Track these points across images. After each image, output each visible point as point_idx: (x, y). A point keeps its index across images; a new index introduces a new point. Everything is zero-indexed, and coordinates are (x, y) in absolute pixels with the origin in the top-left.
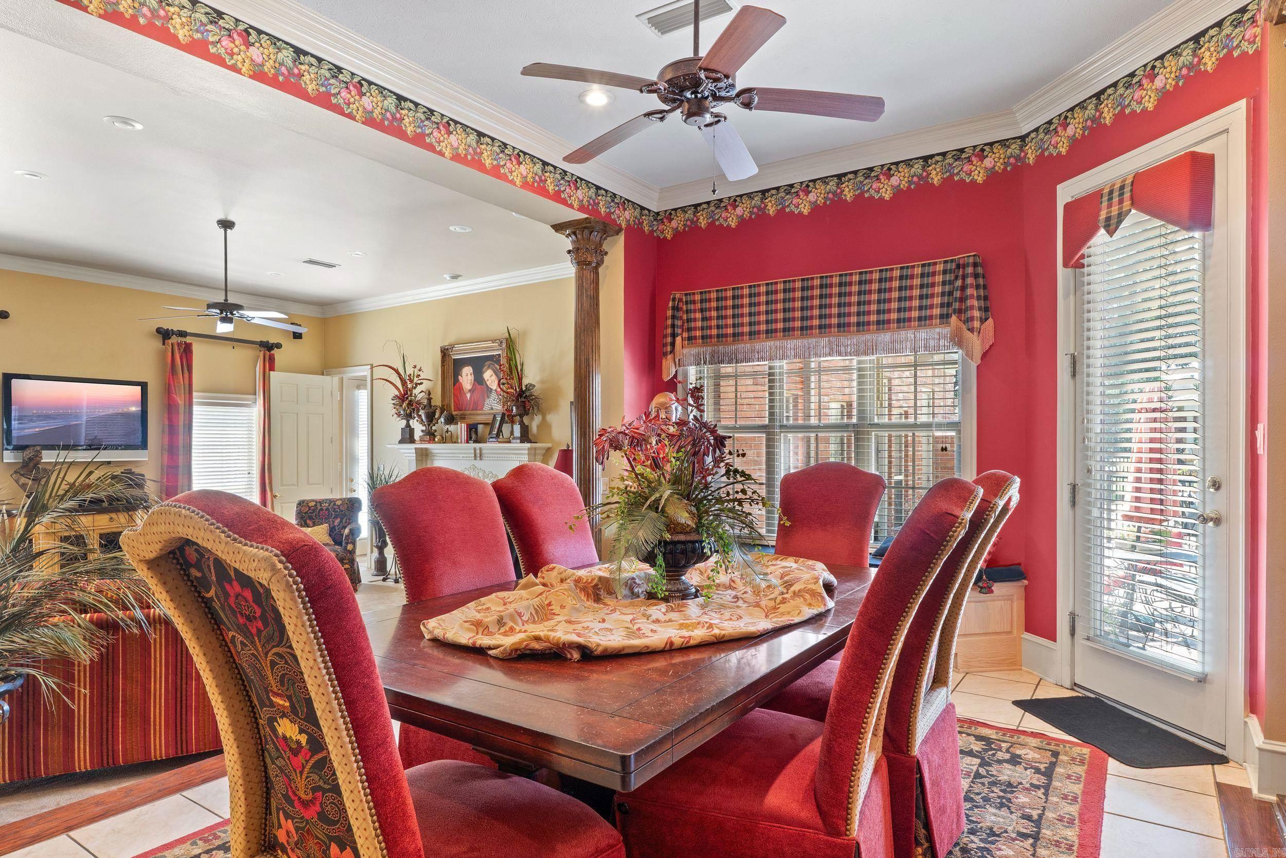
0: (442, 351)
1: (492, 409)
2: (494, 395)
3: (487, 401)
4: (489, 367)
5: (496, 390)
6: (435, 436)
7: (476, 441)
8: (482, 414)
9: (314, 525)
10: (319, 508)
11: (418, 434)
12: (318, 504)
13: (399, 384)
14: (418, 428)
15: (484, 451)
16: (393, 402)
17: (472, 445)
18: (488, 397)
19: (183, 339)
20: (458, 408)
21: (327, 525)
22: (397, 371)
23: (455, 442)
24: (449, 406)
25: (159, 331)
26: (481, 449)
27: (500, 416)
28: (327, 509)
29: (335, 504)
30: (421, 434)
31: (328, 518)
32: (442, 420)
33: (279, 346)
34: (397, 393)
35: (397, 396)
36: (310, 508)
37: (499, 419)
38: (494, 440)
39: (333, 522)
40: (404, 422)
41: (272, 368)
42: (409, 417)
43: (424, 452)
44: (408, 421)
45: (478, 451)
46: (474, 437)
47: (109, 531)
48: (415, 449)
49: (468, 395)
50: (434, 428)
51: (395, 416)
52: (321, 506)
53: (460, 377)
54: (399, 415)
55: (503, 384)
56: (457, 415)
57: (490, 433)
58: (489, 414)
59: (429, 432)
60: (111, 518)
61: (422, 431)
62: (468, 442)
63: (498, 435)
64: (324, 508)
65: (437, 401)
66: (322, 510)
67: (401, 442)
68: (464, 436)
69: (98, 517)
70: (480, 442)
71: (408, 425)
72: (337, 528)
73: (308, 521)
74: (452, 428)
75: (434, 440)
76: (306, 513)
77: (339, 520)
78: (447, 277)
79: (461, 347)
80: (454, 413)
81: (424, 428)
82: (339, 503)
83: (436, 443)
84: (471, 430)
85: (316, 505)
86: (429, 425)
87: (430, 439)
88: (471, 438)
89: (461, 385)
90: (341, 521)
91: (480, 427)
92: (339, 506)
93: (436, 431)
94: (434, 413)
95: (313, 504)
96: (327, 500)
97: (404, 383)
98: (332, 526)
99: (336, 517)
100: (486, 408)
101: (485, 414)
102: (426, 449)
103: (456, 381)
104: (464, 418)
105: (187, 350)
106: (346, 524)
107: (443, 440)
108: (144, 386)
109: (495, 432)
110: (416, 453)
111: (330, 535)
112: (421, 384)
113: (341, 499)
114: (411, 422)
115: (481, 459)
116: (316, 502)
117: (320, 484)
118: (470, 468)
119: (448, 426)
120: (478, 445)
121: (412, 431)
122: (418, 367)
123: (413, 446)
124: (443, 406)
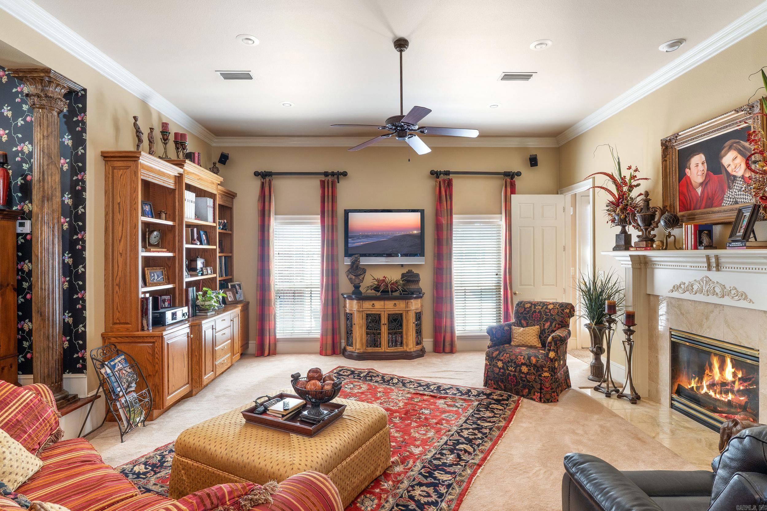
0: (662, 145)
1: (736, 203)
2: (739, 184)
3: (728, 193)
4: (730, 148)
5: (743, 177)
6: (652, 241)
7: (710, 246)
8: (719, 212)
9: (527, 326)
10: (533, 310)
11: (634, 240)
12: (533, 307)
13: (613, 189)
14: (634, 233)
15: (722, 260)
16: (607, 208)
17: (702, 252)
18: (730, 188)
19: (448, 177)
20: (684, 206)
21: (538, 327)
22: (611, 177)
23: (681, 249)
24: (673, 206)
25: (432, 173)
26: (717, 258)
27: (750, 210)
28: (540, 312)
29: (547, 308)
30: (637, 240)
31: (539, 321)
32: (662, 223)
33: (519, 174)
34: (611, 199)
35: (612, 202)
36: (525, 309)
37: (747, 214)
38: (739, 244)
39: (544, 325)
40: (619, 229)
41: (513, 192)
42: (623, 222)
43: (642, 259)
44: (624, 227)
45: (713, 260)
46: (705, 240)
47: (394, 312)
48: (630, 256)
49: (699, 190)
50: (652, 233)
51: (610, 222)
52: (535, 308)
53: (687, 170)
54: (613, 221)
55: (755, 162)
56: (683, 216)
57: (732, 234)
58: (732, 210)
59: (647, 237)
60: (395, 304)
61: (638, 236)
62: (696, 248)
63: (745, 237)
64: (537, 311)
65: (657, 201)
66: (535, 312)
67: (616, 249)
68: (691, 240)
69: (387, 302)
70: (715, 248)
71: (624, 231)
72: (547, 331)
73: (522, 321)
74: (676, 232)
75: (652, 246)
76: (522, 313)
77: (549, 323)
78: (663, 48)
79: (689, 132)
80: (679, 214)
81: (640, 233)
82: (551, 307)
83: (654, 249)
84: (701, 232)
85: (531, 307)
86: (646, 229)
87: (647, 246)
88: (701, 243)
89: (689, 180)
90: (551, 325)
91: (717, 230)
92: (550, 310)
93: (655, 236)
94: (653, 216)
95: (528, 305)
96: (541, 302)
97: (619, 187)
98: (542, 328)
99: (546, 321)
100: (727, 203)
101: (725, 211)
102: (645, 257)
103: (682, 175)
104: (693, 219)
105: (449, 184)
106: (554, 329)
107: (665, 246)
108: (422, 212)
109: (741, 233)
110: (632, 260)
111: (540, 337)
112: (638, 185)
113: (553, 304)
114: (627, 228)
115: (718, 270)
116: (531, 303)
117: (553, 285)
118: (702, 280)
119: (669, 230)
120: (712, 252)
121: (628, 238)
122: (634, 168)
123: (628, 253)
124: (665, 207)
